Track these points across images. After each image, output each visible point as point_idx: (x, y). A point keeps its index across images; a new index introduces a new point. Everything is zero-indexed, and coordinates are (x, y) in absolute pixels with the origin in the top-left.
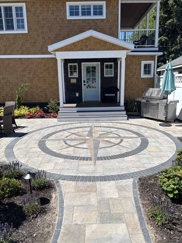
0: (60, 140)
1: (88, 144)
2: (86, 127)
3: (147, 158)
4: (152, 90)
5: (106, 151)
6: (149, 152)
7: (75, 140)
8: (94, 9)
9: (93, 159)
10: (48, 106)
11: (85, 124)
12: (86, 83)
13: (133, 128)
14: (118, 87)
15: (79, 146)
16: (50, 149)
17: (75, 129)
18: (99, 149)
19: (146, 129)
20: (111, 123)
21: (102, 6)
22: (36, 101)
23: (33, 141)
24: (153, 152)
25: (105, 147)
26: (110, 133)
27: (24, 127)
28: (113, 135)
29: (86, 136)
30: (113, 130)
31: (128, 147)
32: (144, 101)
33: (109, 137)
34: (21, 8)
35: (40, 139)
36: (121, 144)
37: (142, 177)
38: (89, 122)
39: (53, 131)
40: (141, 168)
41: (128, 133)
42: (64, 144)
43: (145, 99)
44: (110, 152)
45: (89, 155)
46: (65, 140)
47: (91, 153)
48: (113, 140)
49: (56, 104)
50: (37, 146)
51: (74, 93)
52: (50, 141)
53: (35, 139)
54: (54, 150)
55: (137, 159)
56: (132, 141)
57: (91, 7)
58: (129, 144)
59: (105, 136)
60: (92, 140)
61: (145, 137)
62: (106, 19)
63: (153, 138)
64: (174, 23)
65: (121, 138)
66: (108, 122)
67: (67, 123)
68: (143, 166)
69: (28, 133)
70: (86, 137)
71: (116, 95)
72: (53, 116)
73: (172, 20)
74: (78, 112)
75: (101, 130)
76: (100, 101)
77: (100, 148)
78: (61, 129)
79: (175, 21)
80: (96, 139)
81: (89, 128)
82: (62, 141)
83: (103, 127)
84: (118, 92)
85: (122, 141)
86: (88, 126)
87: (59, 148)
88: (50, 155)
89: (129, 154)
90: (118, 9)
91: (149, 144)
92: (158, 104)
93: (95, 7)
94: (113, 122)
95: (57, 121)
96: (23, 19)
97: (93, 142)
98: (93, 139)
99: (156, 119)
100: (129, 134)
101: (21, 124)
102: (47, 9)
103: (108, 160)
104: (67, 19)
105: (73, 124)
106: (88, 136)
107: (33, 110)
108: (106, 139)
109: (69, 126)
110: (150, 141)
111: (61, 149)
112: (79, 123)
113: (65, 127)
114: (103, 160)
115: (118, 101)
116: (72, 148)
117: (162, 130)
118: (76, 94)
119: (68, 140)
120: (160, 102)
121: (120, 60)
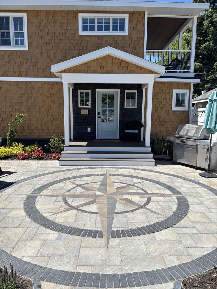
0: (57, 196)
1: (98, 205)
2: (98, 175)
3: (191, 235)
4: (189, 127)
5: (125, 219)
6: (192, 222)
7: (79, 196)
8: (113, 23)
9: (104, 235)
10: (50, 143)
11: (97, 171)
12: (100, 115)
13: (164, 179)
14: (143, 122)
15: (84, 208)
16: (40, 212)
17: (83, 179)
18: (115, 215)
19: (181, 180)
20: (133, 170)
21: (124, 20)
22: (35, 137)
23: (19, 196)
24: (198, 222)
25: (124, 211)
26: (132, 187)
27: (11, 173)
28: (136, 190)
29: (96, 190)
30: (135, 180)
31: (159, 212)
32: (178, 141)
33: (130, 194)
34: (21, 19)
35: (30, 193)
36: (148, 207)
37: (189, 278)
38: (102, 168)
39: (51, 180)
40: (183, 257)
41: (157, 187)
42: (62, 203)
43: (179, 139)
44: (132, 221)
45: (98, 227)
46: (65, 196)
47: (102, 222)
48: (136, 199)
49: (60, 141)
50: (22, 205)
51: (85, 127)
52: (43, 197)
53: (22, 193)
54: (45, 215)
55: (176, 237)
56: (164, 202)
57: (109, 20)
58: (160, 207)
59: (124, 191)
60: (105, 197)
61: (182, 194)
62: (128, 36)
63: (194, 198)
64: (210, 47)
65: (149, 196)
66: (128, 168)
67: (72, 167)
68: (188, 252)
69: (14, 183)
70: (97, 192)
71: (140, 131)
72: (55, 157)
73: (207, 43)
74: (89, 152)
75: (119, 181)
76: (118, 138)
77: (116, 213)
78: (62, 178)
79: (212, 45)
80: (111, 196)
81: (103, 177)
82: (61, 199)
83: (121, 175)
84: (142, 129)
85: (149, 200)
86: (101, 173)
87: (55, 211)
88: (38, 223)
89: (161, 226)
90: (144, 24)
91: (190, 208)
92: (197, 146)
93: (115, 21)
94: (135, 169)
95: (59, 164)
96: (23, 33)
97: (107, 201)
98: (107, 196)
99: (195, 167)
100: (158, 189)
101: (9, 168)
102: (53, 21)
103: (129, 237)
104: (80, 34)
105: (80, 170)
106: (99, 190)
107: (29, 149)
108: (125, 197)
109: (75, 173)
110: (191, 201)
111: (57, 213)
112: (89, 168)
113: (69, 175)
114: (121, 237)
115: (142, 139)
116: (74, 211)
117: (205, 183)
118: (87, 129)
119: (70, 196)
120: (201, 144)
121: (146, 87)
